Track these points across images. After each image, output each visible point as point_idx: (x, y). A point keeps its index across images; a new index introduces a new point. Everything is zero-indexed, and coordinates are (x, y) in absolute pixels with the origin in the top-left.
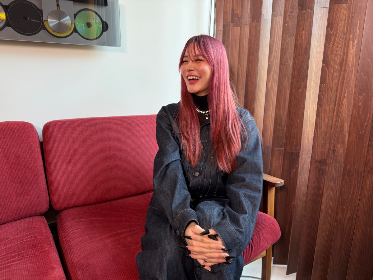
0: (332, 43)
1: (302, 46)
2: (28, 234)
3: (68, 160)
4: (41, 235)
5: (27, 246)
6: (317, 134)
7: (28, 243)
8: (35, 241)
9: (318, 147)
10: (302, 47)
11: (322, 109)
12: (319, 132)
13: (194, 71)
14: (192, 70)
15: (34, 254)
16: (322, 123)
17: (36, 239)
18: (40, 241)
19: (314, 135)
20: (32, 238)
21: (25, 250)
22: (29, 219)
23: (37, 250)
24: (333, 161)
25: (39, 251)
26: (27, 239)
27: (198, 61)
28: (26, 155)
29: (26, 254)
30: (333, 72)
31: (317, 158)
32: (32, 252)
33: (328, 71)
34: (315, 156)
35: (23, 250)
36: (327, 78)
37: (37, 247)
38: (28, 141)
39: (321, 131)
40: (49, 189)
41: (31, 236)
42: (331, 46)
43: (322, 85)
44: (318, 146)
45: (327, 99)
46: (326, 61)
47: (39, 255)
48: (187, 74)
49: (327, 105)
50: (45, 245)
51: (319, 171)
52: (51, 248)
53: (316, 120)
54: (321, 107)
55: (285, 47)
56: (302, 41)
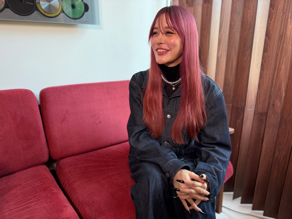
0: (273, 20)
1: (247, 22)
2: (37, 180)
3: (62, 119)
4: (48, 180)
5: (39, 189)
6: (260, 92)
7: (39, 187)
8: (45, 185)
9: (260, 103)
10: (247, 24)
11: (264, 73)
12: (261, 91)
13: (164, 44)
14: (162, 44)
15: (47, 196)
16: (263, 84)
17: (45, 184)
18: (49, 185)
19: (258, 93)
20: (41, 183)
21: (38, 193)
22: (34, 168)
23: (48, 192)
24: (272, 113)
25: (49, 193)
26: (37, 184)
27: (169, 34)
28: (30, 117)
29: (41, 196)
30: (273, 43)
31: (259, 111)
32: (44, 194)
33: (270, 43)
34: (258, 110)
35: (37, 193)
36: (269, 48)
37: (47, 189)
38: (30, 105)
39: (263, 90)
40: (48, 143)
41: (40, 182)
42: (272, 22)
43: (264, 54)
44: (260, 101)
45: (268, 65)
46: (268, 35)
47: (51, 197)
48: (157, 47)
49: (268, 69)
50: (53, 188)
51: (260, 121)
52: (58, 190)
53: (259, 81)
54: (263, 71)
55: (233, 24)
56: (248, 19)
